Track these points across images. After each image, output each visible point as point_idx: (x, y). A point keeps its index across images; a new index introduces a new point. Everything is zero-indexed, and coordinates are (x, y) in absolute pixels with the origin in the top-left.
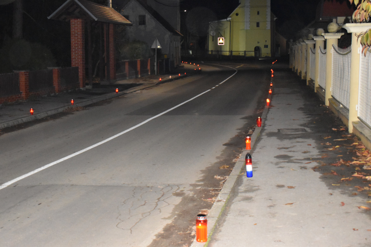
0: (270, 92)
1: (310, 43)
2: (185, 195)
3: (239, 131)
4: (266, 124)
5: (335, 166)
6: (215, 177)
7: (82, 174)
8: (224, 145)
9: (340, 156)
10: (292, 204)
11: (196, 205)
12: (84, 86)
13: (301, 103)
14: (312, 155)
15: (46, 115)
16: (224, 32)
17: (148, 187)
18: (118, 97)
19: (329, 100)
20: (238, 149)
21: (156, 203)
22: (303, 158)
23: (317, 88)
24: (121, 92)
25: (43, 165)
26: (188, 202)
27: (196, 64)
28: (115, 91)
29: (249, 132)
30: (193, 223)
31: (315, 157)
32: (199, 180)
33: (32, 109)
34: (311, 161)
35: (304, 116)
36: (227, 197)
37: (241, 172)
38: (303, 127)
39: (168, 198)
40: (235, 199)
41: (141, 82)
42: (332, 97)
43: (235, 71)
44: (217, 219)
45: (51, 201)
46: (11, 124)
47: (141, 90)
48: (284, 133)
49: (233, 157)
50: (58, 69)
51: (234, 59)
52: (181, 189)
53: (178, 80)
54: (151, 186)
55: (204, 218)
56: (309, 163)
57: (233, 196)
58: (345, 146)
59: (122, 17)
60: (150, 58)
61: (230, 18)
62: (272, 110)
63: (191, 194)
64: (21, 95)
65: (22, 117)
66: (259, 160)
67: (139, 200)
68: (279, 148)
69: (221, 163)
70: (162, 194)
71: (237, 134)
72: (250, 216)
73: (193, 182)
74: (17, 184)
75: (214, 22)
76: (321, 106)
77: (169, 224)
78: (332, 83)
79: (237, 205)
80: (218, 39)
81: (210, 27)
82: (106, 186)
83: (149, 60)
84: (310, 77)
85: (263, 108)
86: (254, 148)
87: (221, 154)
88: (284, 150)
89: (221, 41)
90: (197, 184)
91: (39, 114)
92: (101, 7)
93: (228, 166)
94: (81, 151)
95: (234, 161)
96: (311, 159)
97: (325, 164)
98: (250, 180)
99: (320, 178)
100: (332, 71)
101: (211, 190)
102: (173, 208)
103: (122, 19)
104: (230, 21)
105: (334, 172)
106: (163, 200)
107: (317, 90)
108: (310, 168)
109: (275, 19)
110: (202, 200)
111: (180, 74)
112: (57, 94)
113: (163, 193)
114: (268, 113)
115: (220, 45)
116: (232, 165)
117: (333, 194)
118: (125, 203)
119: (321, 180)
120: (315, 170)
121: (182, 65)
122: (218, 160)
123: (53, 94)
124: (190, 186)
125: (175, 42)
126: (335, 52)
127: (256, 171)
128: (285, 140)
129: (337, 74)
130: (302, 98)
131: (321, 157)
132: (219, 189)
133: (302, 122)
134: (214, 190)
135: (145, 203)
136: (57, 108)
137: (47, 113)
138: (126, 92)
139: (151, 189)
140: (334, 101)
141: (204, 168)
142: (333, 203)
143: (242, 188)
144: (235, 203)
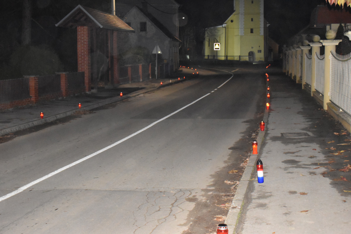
0: (268, 96)
1: (306, 49)
2: (198, 201)
3: (243, 135)
4: (269, 128)
5: (343, 171)
6: (226, 181)
7: (95, 178)
8: (230, 149)
9: (347, 161)
10: (307, 211)
11: (210, 212)
12: (89, 90)
13: (299, 107)
14: (319, 160)
15: (55, 118)
16: (220, 37)
17: (161, 192)
18: (122, 100)
19: (328, 104)
20: (244, 153)
21: (171, 208)
22: (310, 163)
23: (313, 92)
24: (125, 96)
25: (57, 169)
26: (202, 207)
27: (194, 69)
28: (119, 95)
29: (252, 136)
30: (210, 230)
31: (322, 162)
32: (209, 185)
33: (42, 113)
34: (319, 166)
35: (305, 120)
36: (241, 203)
37: (252, 178)
38: (305, 132)
39: (181, 203)
40: (249, 206)
41: (143, 86)
42: (330, 102)
43: (231, 75)
44: (234, 227)
45: (67, 207)
46: (22, 127)
47: (143, 93)
48: (288, 137)
49: (240, 161)
50: (65, 74)
51: (229, 63)
52: (193, 194)
53: (178, 84)
54: (164, 190)
55: (225, 228)
56: (317, 168)
57: (247, 202)
58: (349, 151)
59: (125, 24)
60: (151, 63)
61: (225, 25)
62: (272, 114)
63: (204, 199)
64: (31, 99)
65: (33, 120)
66: (268, 165)
67: (153, 206)
68: (285, 153)
69: (230, 168)
70: (175, 200)
71: (240, 138)
72: (267, 224)
73: (205, 187)
74: (33, 189)
75: (210, 28)
76: (319, 110)
77: (186, 231)
78: (330, 88)
79: (252, 212)
80: (214, 45)
81: (206, 33)
82: (120, 191)
83: (150, 65)
84: (305, 82)
85: (263, 112)
86: (260, 153)
87: (228, 158)
88: (291, 154)
89: (217, 46)
90: (208, 189)
91: (49, 118)
92: (105, 14)
93: (237, 171)
94: (92, 154)
95: (241, 165)
96: (318, 164)
97: (333, 169)
98: (262, 185)
99: (330, 184)
100: (331, 76)
101: (223, 196)
102: (188, 214)
103: (126, 26)
104: (225, 27)
105: (344, 178)
106: (177, 206)
107: (313, 94)
108: (319, 174)
109: (268, 25)
110: (216, 206)
111: (180, 78)
112: (65, 98)
113: (176, 198)
114: (269, 117)
115: (216, 50)
116: (241, 170)
117: (346, 200)
118: (140, 209)
119: (332, 186)
120: (324, 175)
121: (180, 69)
122: (226, 165)
123: (60, 98)
124: (202, 191)
125: (174, 48)
126: (334, 58)
127: (266, 176)
128: (290, 144)
129: (336, 79)
130: (299, 102)
131: (328, 162)
132: (230, 195)
133: (303, 126)
134: (225, 195)
135: (160, 209)
136: (66, 112)
137: (56, 117)
138: (129, 95)
139: (164, 194)
140: (333, 105)
141: (213, 173)
142: (348, 210)
143: (254, 194)
144: (250, 210)
